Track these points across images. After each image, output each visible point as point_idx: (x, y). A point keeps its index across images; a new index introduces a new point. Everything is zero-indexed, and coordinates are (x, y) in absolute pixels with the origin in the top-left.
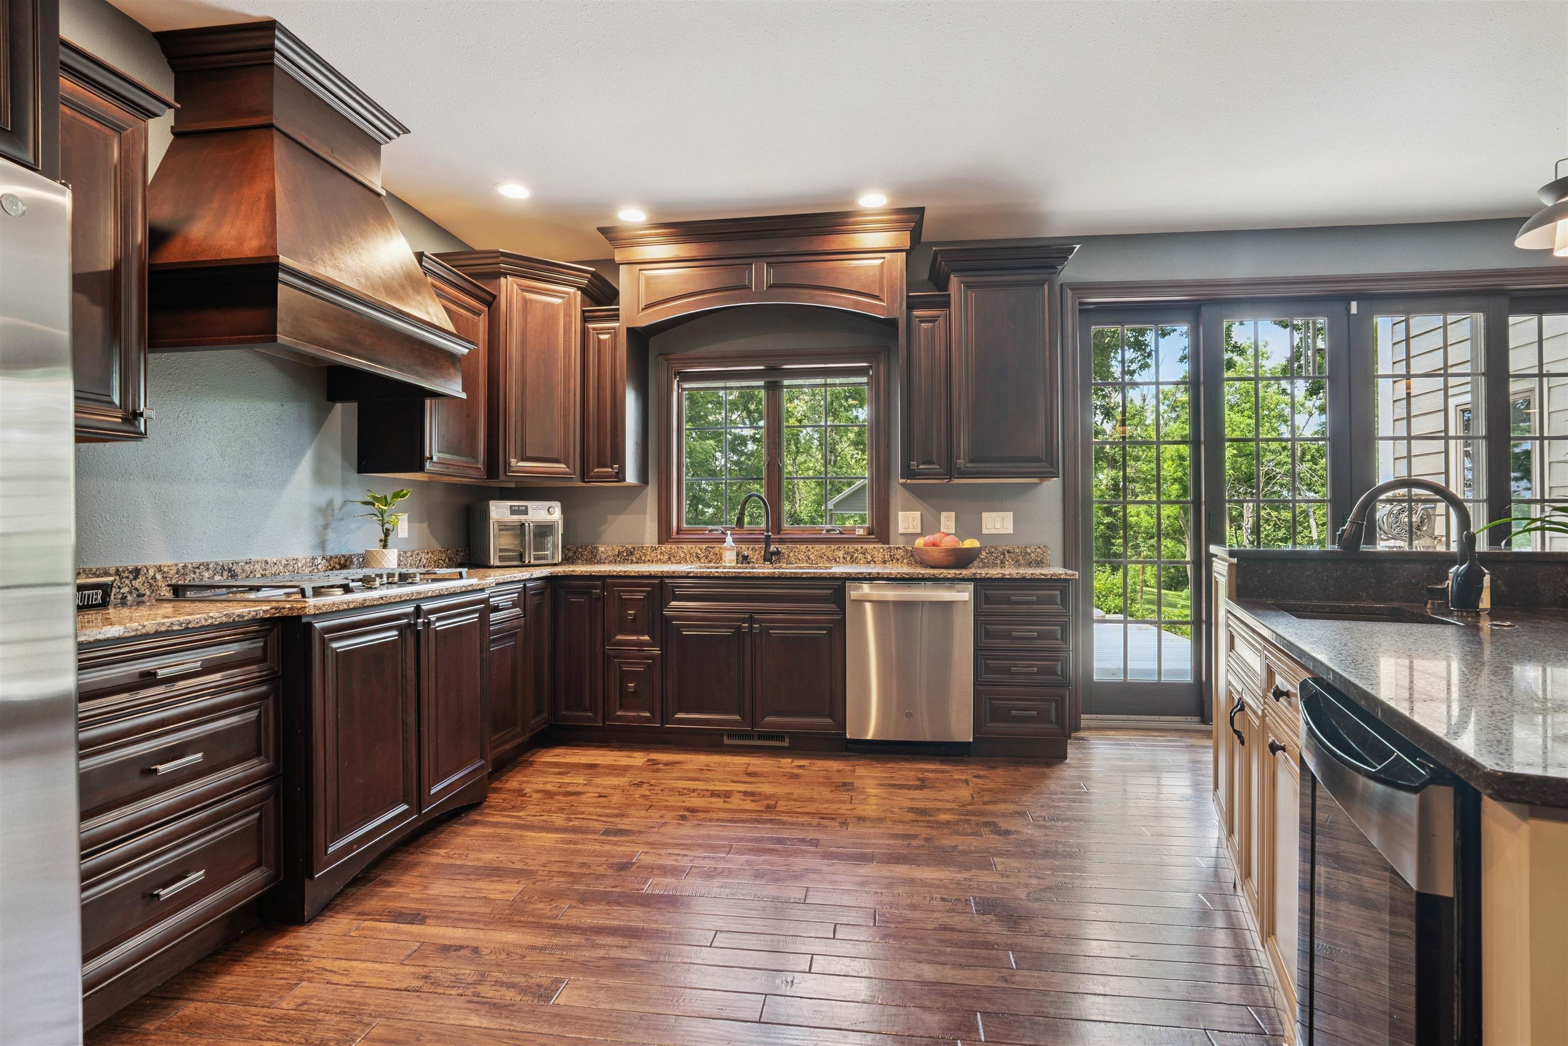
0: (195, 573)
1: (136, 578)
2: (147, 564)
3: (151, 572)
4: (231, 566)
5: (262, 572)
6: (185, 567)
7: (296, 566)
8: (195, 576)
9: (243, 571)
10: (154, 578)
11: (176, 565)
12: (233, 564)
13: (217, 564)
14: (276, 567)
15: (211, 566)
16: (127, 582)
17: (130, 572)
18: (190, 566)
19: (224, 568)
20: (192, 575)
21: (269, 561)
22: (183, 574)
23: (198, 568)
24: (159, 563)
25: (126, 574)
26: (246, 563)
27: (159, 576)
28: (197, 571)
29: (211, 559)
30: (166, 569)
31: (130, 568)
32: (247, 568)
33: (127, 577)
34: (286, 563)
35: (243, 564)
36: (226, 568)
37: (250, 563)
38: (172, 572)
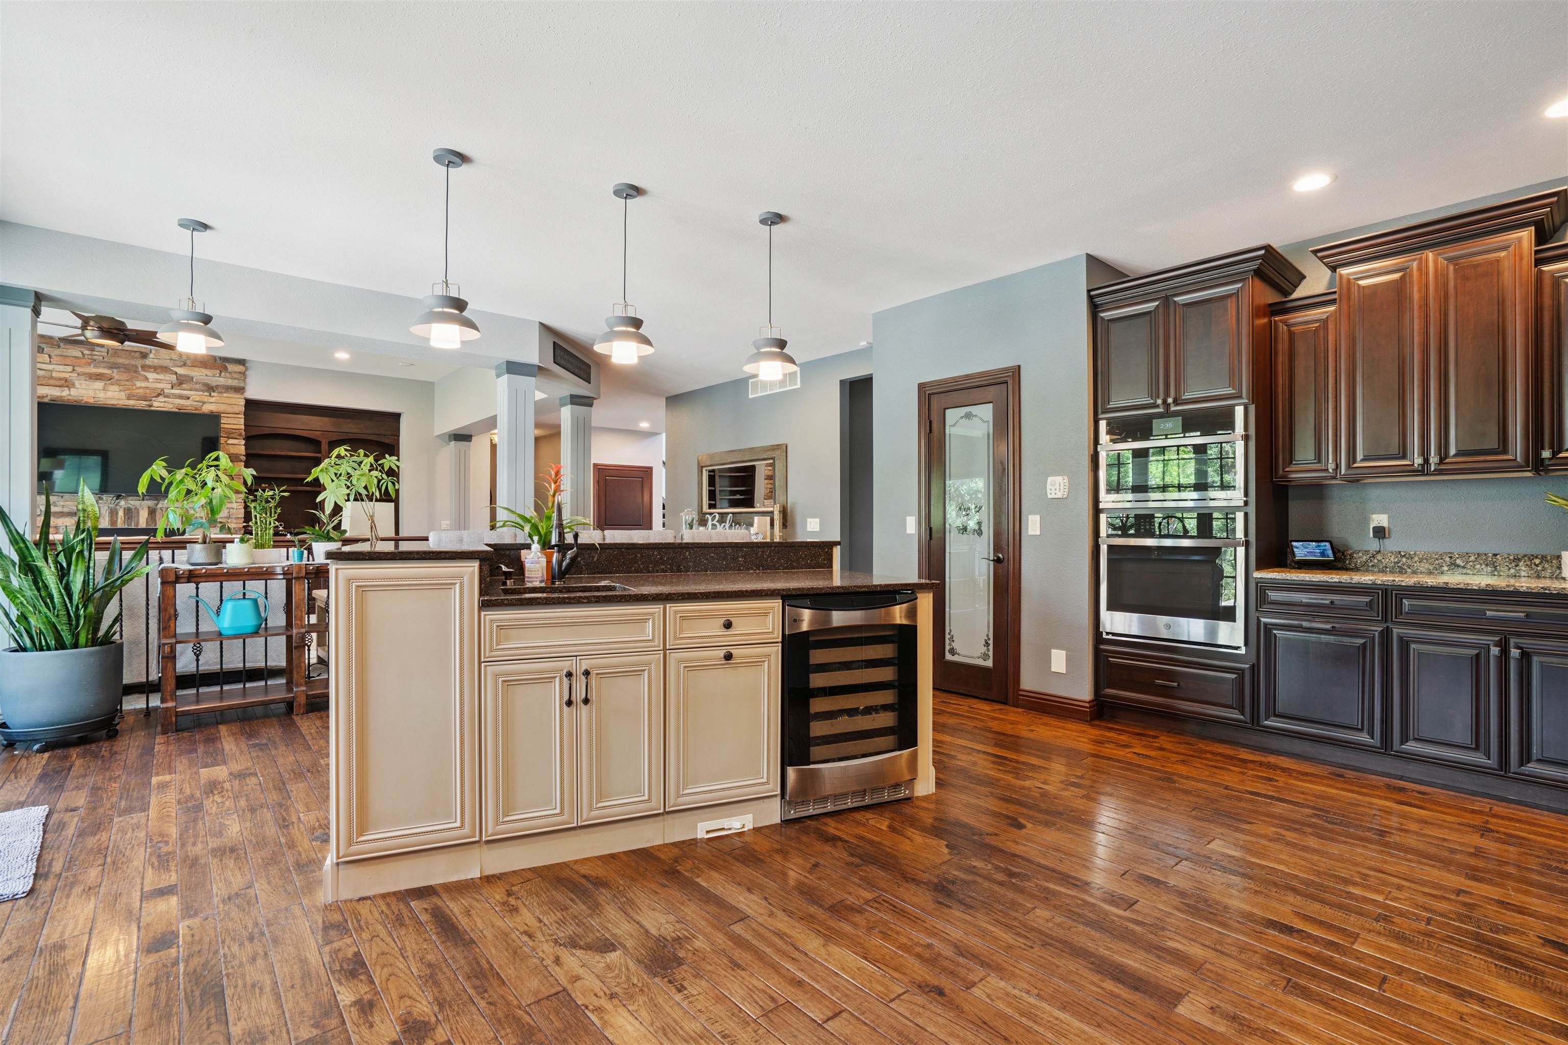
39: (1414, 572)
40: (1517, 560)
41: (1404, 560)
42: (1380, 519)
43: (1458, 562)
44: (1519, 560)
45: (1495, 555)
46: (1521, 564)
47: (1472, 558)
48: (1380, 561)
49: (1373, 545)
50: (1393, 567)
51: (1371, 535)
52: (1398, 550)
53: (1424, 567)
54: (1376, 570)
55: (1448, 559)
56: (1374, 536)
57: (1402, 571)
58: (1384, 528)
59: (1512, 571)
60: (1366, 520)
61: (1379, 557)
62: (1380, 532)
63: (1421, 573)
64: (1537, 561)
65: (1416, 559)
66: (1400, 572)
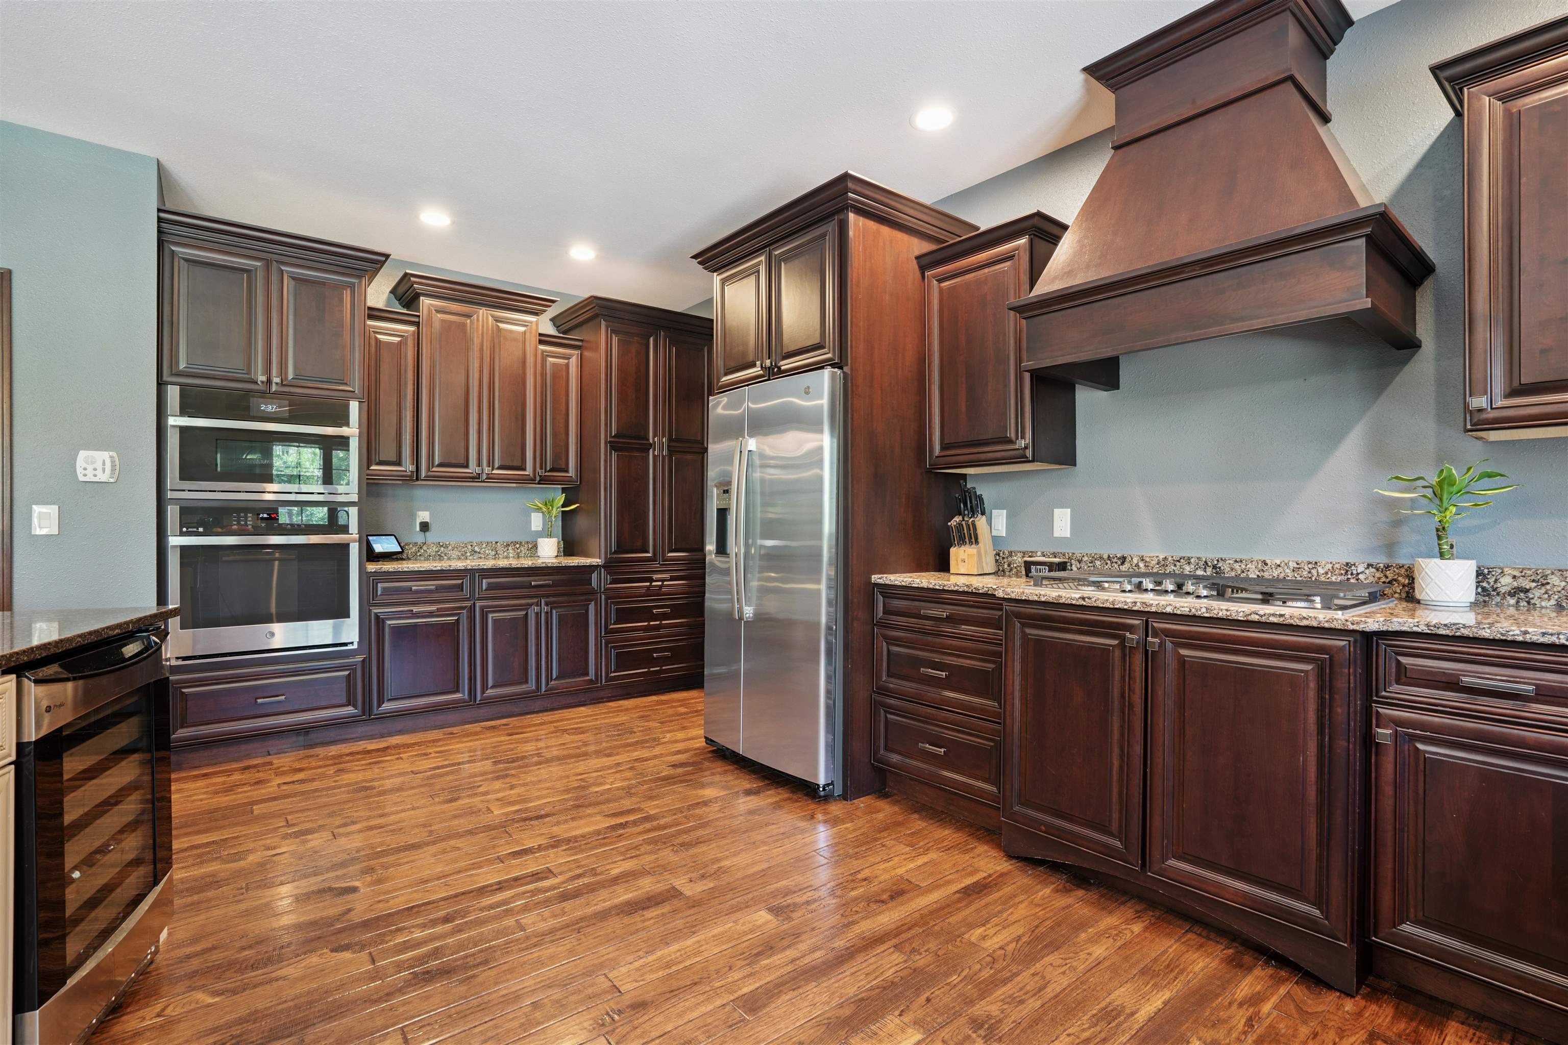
0: (1175, 565)
1: (1123, 563)
2: (1132, 553)
3: (1135, 561)
4: (1216, 562)
5: (1258, 573)
6: (1165, 559)
7: (1314, 572)
8: (1175, 568)
9: (1232, 569)
10: (1137, 565)
11: (1157, 557)
12: (1218, 561)
13: (1199, 559)
14: (1280, 570)
15: (1192, 560)
16: (1116, 566)
17: (1119, 559)
18: (1170, 559)
19: (1207, 564)
20: (1173, 567)
21: (1268, 561)
22: (1163, 565)
23: (1179, 561)
24: (1143, 554)
25: (1115, 560)
26: (1236, 561)
27: (1141, 565)
28: (1178, 564)
29: (1193, 554)
30: (1148, 560)
31: (1118, 556)
32: (1237, 566)
33: (1116, 563)
34: (1296, 566)
35: (1231, 562)
36: (1210, 564)
37: (1241, 561)
38: (1154, 562)
39: (449, 559)
40: (508, 545)
41: (442, 549)
42: (424, 516)
43: (477, 549)
44: (509, 545)
45: (497, 543)
46: (510, 548)
47: (484, 546)
48: (426, 551)
49: (419, 538)
50: (435, 556)
51: (418, 529)
52: (438, 541)
53: (455, 553)
54: (423, 559)
55: (470, 547)
56: (421, 530)
57: (441, 558)
58: (427, 523)
59: (505, 554)
60: (413, 516)
61: (425, 548)
62: (425, 527)
63: (454, 559)
64: (518, 546)
65: (450, 548)
66: (440, 560)
